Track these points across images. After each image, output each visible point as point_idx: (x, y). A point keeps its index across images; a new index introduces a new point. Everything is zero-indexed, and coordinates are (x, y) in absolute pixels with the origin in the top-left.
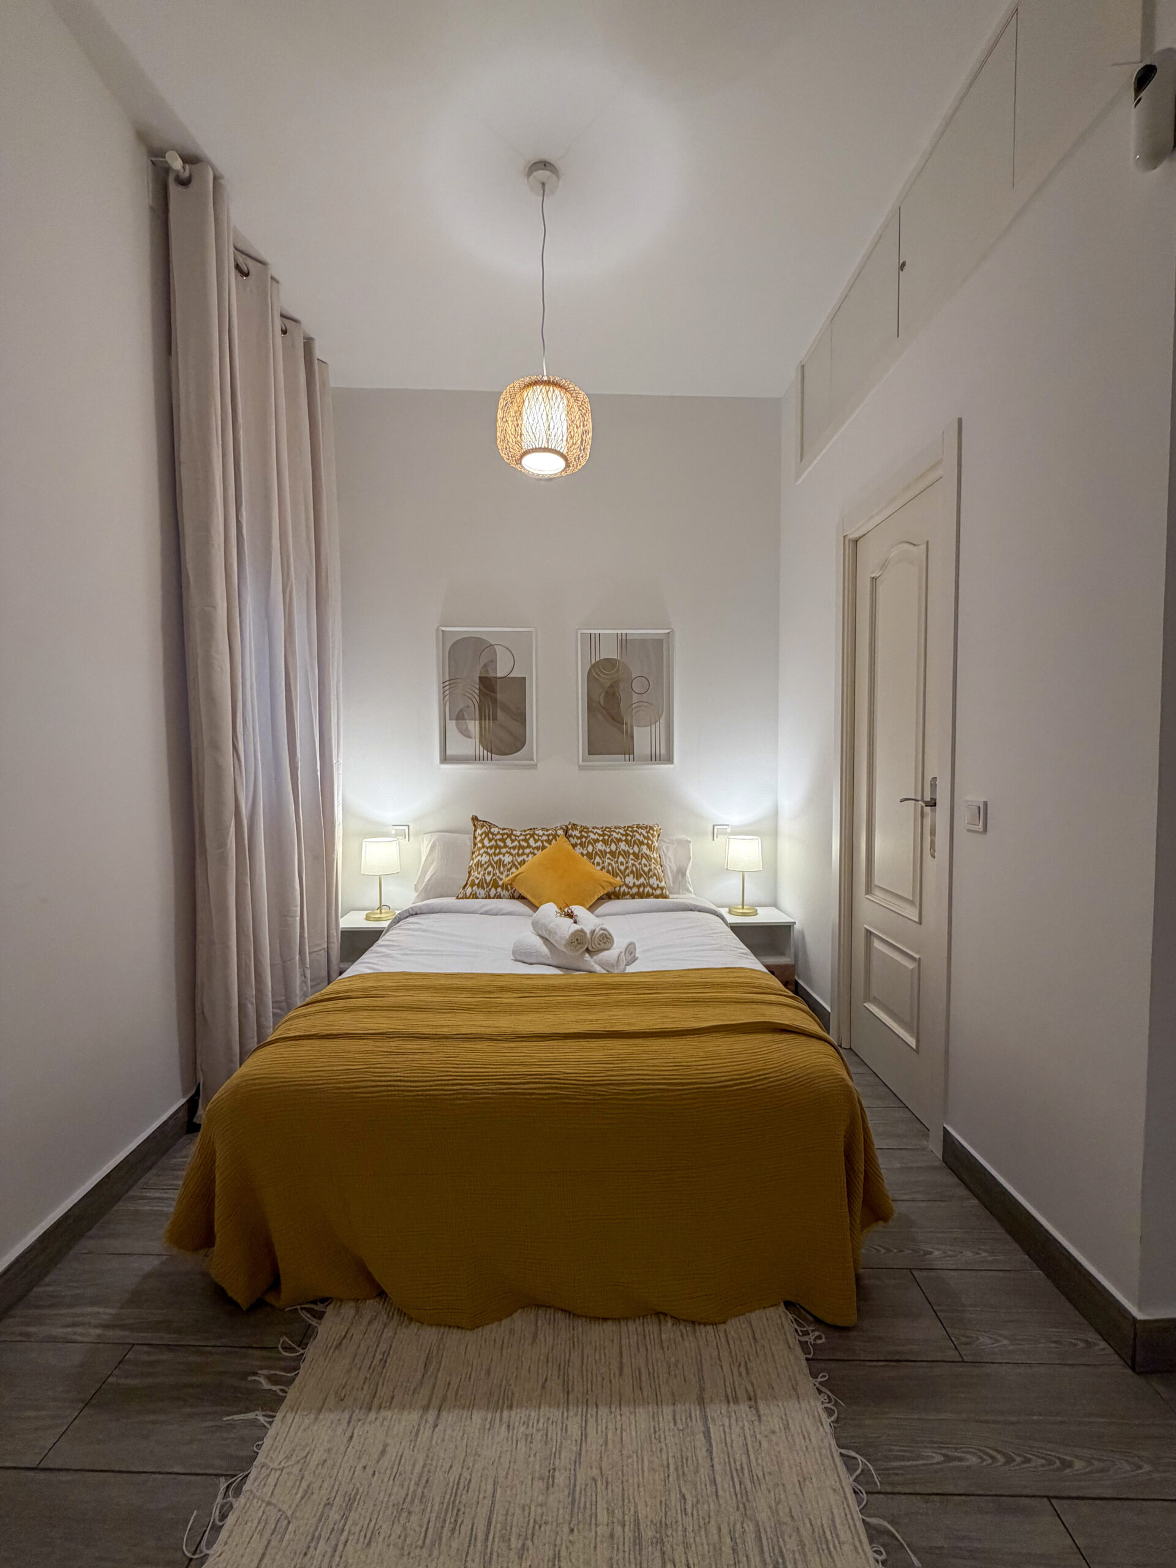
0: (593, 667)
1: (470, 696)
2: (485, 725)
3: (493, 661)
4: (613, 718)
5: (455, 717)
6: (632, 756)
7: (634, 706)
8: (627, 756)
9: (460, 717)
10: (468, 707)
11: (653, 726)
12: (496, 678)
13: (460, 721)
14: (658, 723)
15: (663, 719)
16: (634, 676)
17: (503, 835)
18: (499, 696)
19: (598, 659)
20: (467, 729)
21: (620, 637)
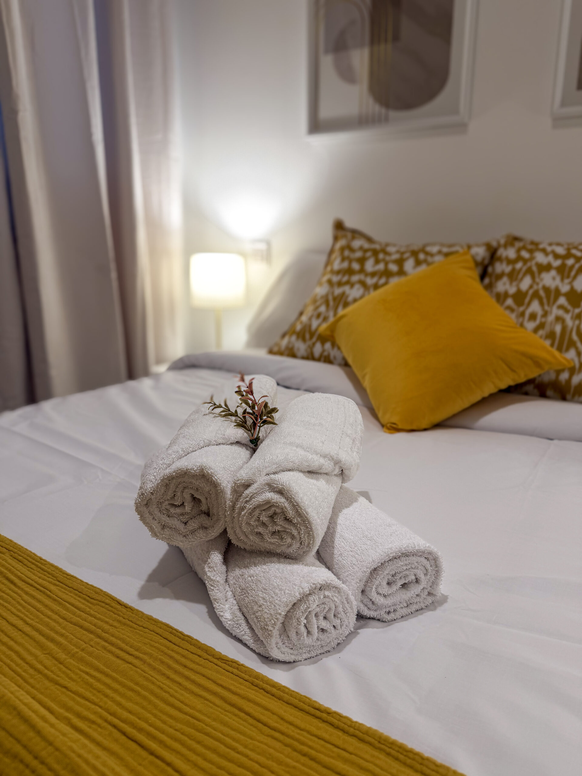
2: (379, 51)
5: (333, 47)
9: (340, 45)
13: (340, 53)
17: (366, 251)
20: (350, 67)
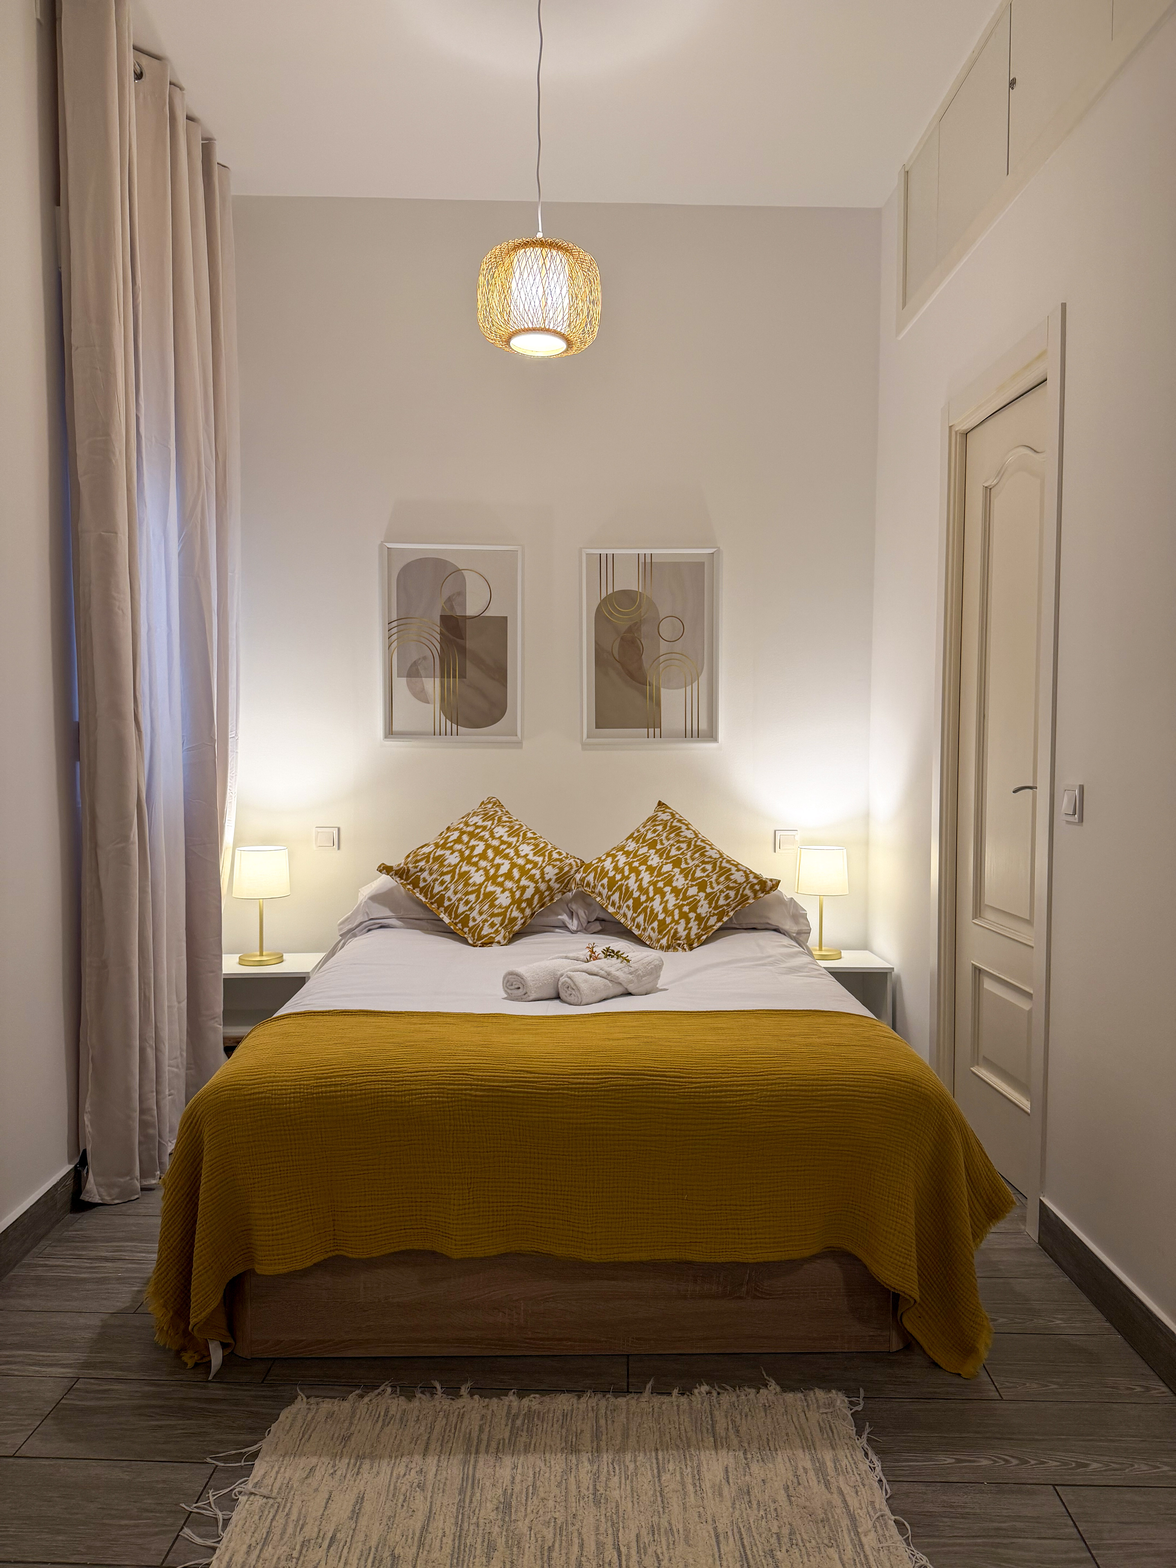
0: (604, 602)
1: (428, 643)
2: (449, 683)
3: (461, 594)
4: (631, 675)
5: (406, 675)
6: (657, 730)
7: (662, 659)
8: (651, 730)
9: (413, 673)
10: (425, 658)
11: (689, 688)
12: (465, 618)
13: (414, 679)
14: (695, 685)
15: (703, 678)
16: (662, 617)
18: (470, 644)
19: (610, 591)
20: (423, 690)
21: (642, 560)
